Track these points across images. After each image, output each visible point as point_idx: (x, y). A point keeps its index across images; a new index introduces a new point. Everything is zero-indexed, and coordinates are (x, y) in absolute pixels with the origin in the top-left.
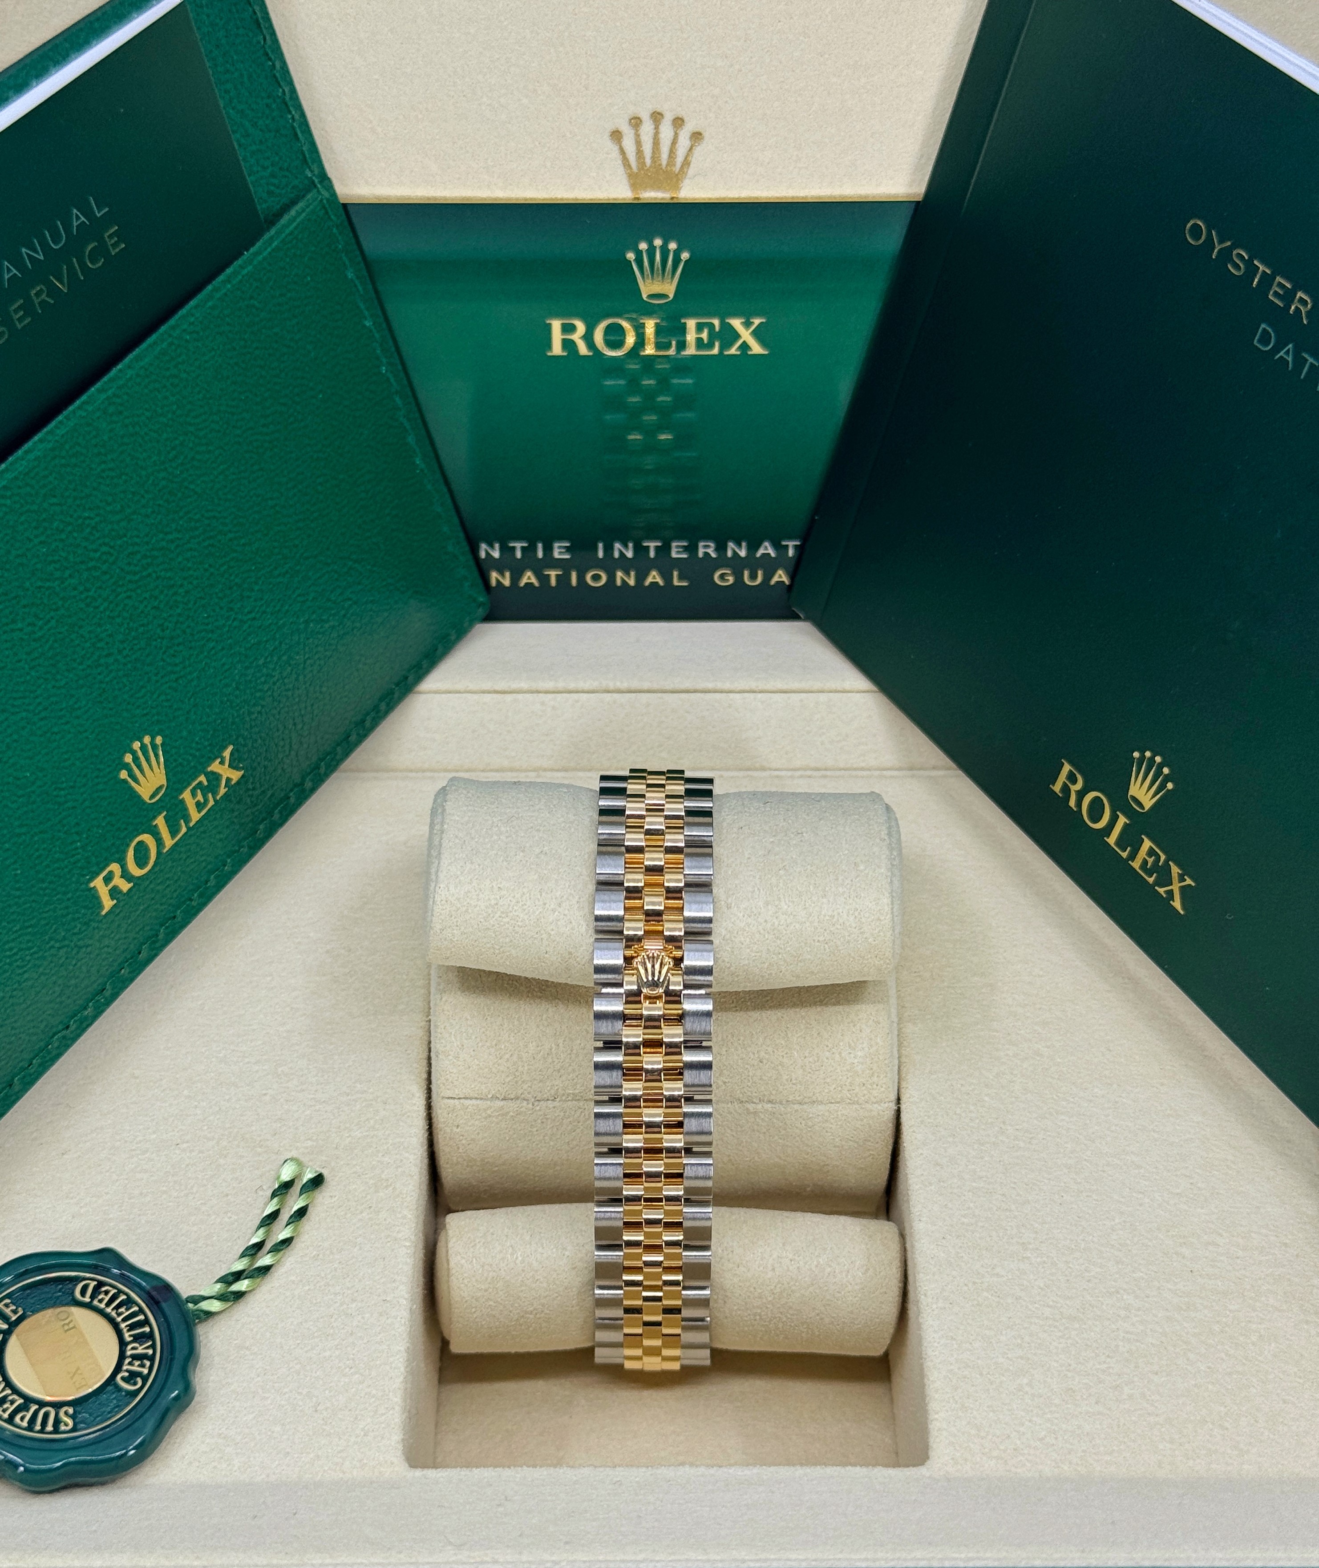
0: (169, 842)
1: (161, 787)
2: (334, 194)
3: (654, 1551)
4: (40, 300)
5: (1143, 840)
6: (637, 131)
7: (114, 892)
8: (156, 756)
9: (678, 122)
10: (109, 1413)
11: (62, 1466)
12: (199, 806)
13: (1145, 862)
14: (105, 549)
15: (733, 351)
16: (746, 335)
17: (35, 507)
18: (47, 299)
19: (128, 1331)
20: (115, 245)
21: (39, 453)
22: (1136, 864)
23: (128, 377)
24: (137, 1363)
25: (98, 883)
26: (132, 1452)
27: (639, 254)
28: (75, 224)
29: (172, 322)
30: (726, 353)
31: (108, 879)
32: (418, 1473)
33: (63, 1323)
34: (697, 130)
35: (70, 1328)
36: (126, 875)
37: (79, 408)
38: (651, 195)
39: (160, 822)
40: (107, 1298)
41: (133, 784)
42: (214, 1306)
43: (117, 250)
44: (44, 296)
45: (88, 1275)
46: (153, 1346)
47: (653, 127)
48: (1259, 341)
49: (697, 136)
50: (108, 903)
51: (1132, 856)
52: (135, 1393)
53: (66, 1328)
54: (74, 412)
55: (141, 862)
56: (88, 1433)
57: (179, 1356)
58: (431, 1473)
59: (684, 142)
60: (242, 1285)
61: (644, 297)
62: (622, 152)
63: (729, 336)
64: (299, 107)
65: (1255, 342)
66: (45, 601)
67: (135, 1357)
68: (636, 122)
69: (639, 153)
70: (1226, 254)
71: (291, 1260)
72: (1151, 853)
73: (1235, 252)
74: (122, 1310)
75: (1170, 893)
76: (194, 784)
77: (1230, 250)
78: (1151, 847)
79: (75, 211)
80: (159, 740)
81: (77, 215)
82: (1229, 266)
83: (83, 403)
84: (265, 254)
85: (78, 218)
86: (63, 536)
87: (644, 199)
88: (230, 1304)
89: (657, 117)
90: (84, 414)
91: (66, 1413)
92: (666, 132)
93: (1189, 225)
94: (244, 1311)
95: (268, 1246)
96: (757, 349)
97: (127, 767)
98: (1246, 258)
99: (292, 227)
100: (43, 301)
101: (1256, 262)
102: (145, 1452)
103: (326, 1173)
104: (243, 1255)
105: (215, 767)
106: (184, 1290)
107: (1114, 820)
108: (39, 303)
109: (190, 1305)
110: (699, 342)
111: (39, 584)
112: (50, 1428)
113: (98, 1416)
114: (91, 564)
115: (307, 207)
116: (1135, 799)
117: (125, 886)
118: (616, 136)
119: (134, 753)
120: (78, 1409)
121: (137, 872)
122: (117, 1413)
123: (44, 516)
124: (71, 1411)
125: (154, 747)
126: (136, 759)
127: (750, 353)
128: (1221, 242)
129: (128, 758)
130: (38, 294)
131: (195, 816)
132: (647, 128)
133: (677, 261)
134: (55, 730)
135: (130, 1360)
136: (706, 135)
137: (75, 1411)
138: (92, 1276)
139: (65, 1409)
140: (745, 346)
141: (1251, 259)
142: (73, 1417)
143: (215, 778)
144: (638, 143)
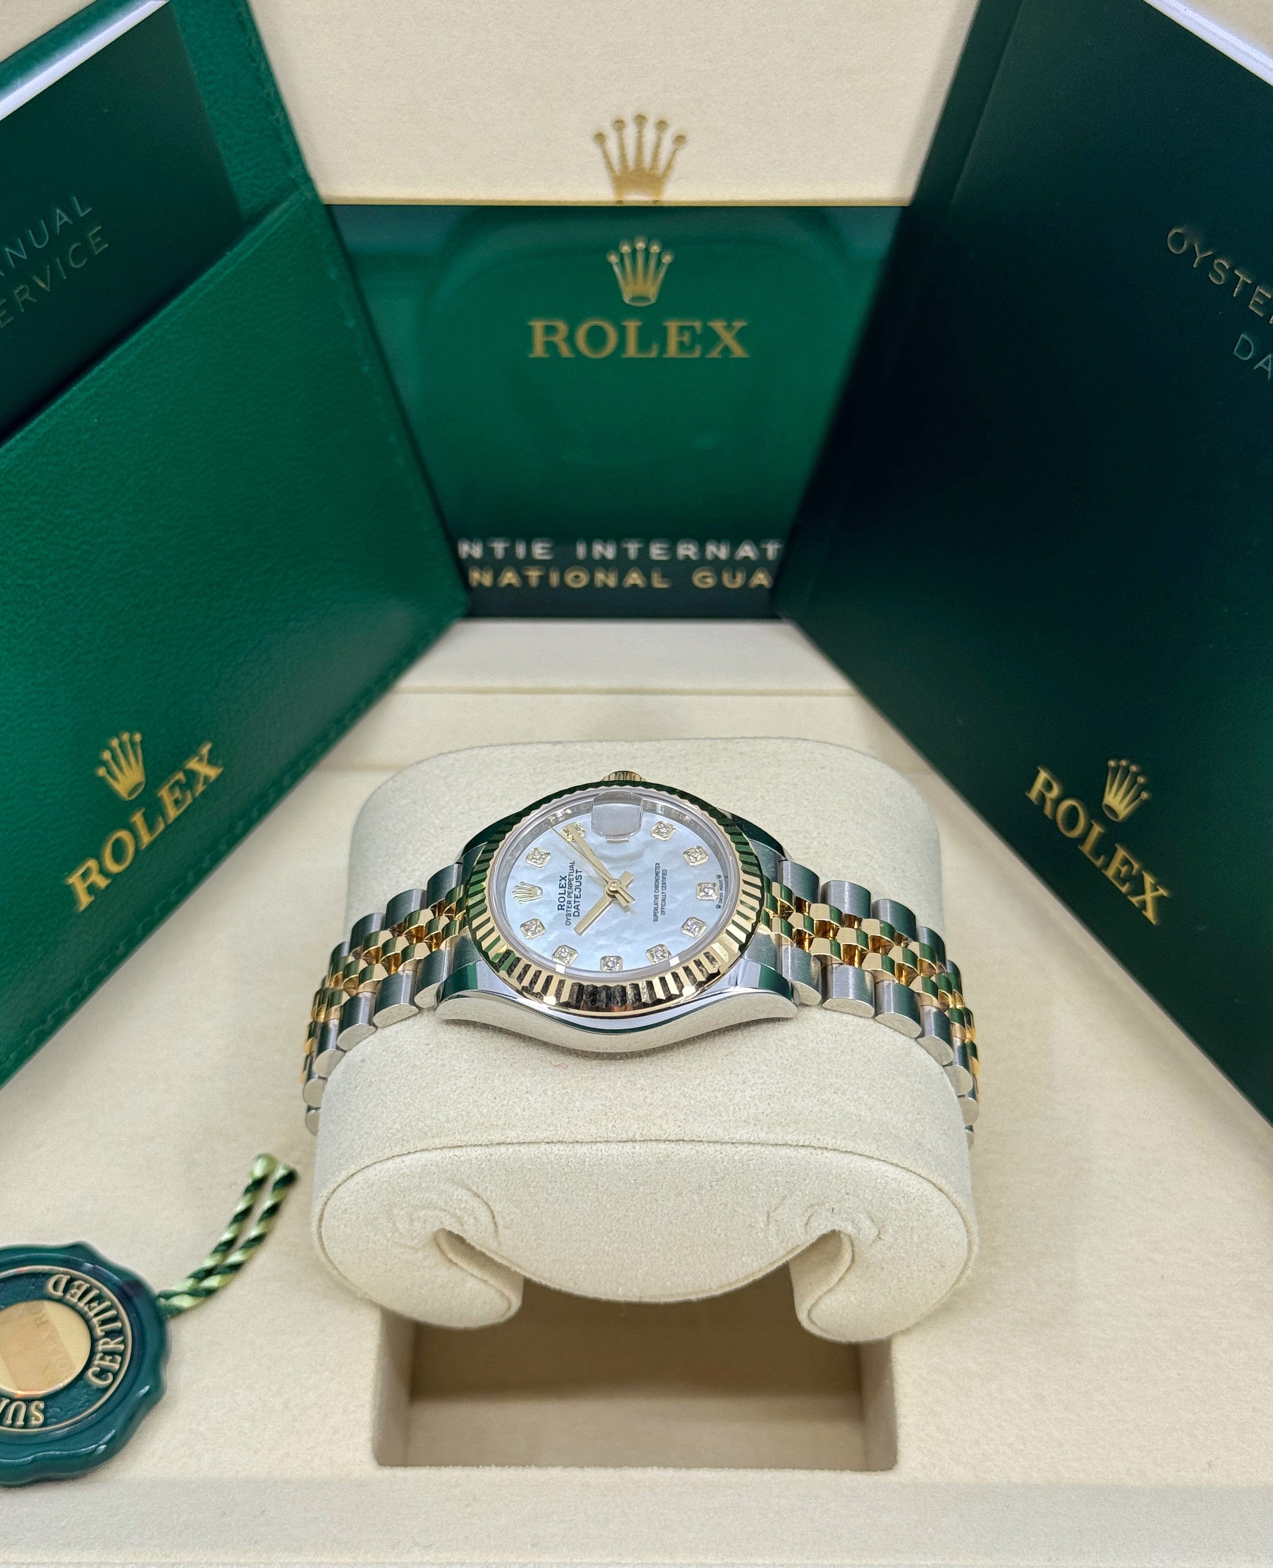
0: (146, 839)
1: (139, 785)
2: (316, 196)
3: (620, 1554)
4: (22, 299)
5: (1116, 849)
6: (621, 134)
7: (91, 889)
8: (135, 753)
9: (662, 125)
10: (81, 1407)
11: (32, 1461)
12: (177, 802)
13: (1119, 872)
14: (85, 547)
15: (715, 354)
16: (728, 338)
17: (16, 505)
18: (29, 298)
19: (101, 1325)
20: (98, 245)
21: (19, 452)
22: (1110, 873)
23: (110, 376)
24: (108, 1358)
25: (74, 879)
26: (103, 1447)
27: (622, 257)
28: (58, 224)
29: (155, 321)
30: (708, 356)
31: (85, 876)
32: (387, 1473)
33: (36, 1316)
34: (681, 134)
35: (42, 1323)
36: (103, 871)
37: (62, 406)
38: (636, 197)
39: (138, 818)
40: (80, 1293)
41: (111, 781)
42: (185, 1302)
43: (100, 250)
44: (26, 296)
45: (62, 1269)
46: (123, 1342)
47: (636, 130)
48: (1238, 351)
49: (680, 139)
50: (85, 900)
51: (1107, 865)
52: (105, 1390)
53: (38, 1322)
54: (56, 410)
55: (118, 856)
56: (60, 1428)
57: (150, 1350)
58: (400, 1473)
59: (667, 145)
60: (212, 1282)
61: (627, 300)
62: (606, 156)
63: (710, 338)
64: (283, 109)
65: (1235, 353)
66: (26, 598)
67: (106, 1353)
68: (619, 124)
69: (623, 157)
70: (1207, 263)
71: (264, 1257)
72: (1126, 862)
73: (1216, 262)
74: (93, 1304)
75: (1144, 904)
76: (172, 781)
77: (1211, 259)
78: (1125, 857)
79: (58, 211)
80: (138, 737)
81: (60, 216)
82: (1210, 276)
83: (66, 402)
84: (248, 254)
85: (61, 218)
86: (45, 534)
87: (628, 202)
88: (202, 1299)
89: (640, 120)
90: (66, 413)
91: (37, 1408)
92: (650, 135)
93: (1170, 235)
94: (216, 1308)
95: (241, 1241)
96: (738, 351)
97: (104, 763)
98: (1227, 267)
99: (276, 227)
100: (25, 300)
101: (1236, 272)
102: (114, 1448)
103: (299, 1169)
104: (215, 1251)
105: (193, 764)
106: (156, 1284)
107: (1089, 828)
108: (22, 302)
109: (162, 1300)
110: (681, 346)
111: (20, 581)
112: (20, 1422)
113: (69, 1410)
114: (72, 562)
115: (290, 207)
116: (1109, 808)
117: (102, 882)
118: (600, 138)
119: (112, 751)
120: (49, 1403)
121: (114, 868)
122: (89, 1407)
123: (25, 514)
124: (42, 1405)
125: (133, 744)
126: (114, 757)
127: (731, 357)
128: (1201, 252)
129: (107, 755)
130: (21, 293)
131: (173, 813)
132: (631, 131)
133: (659, 262)
134: (35, 726)
135: (102, 1354)
136: (689, 138)
137: (46, 1407)
138: (66, 1270)
139: (36, 1403)
140: (726, 350)
141: (1232, 269)
142: (44, 1412)
143: (192, 775)
144: (622, 147)
